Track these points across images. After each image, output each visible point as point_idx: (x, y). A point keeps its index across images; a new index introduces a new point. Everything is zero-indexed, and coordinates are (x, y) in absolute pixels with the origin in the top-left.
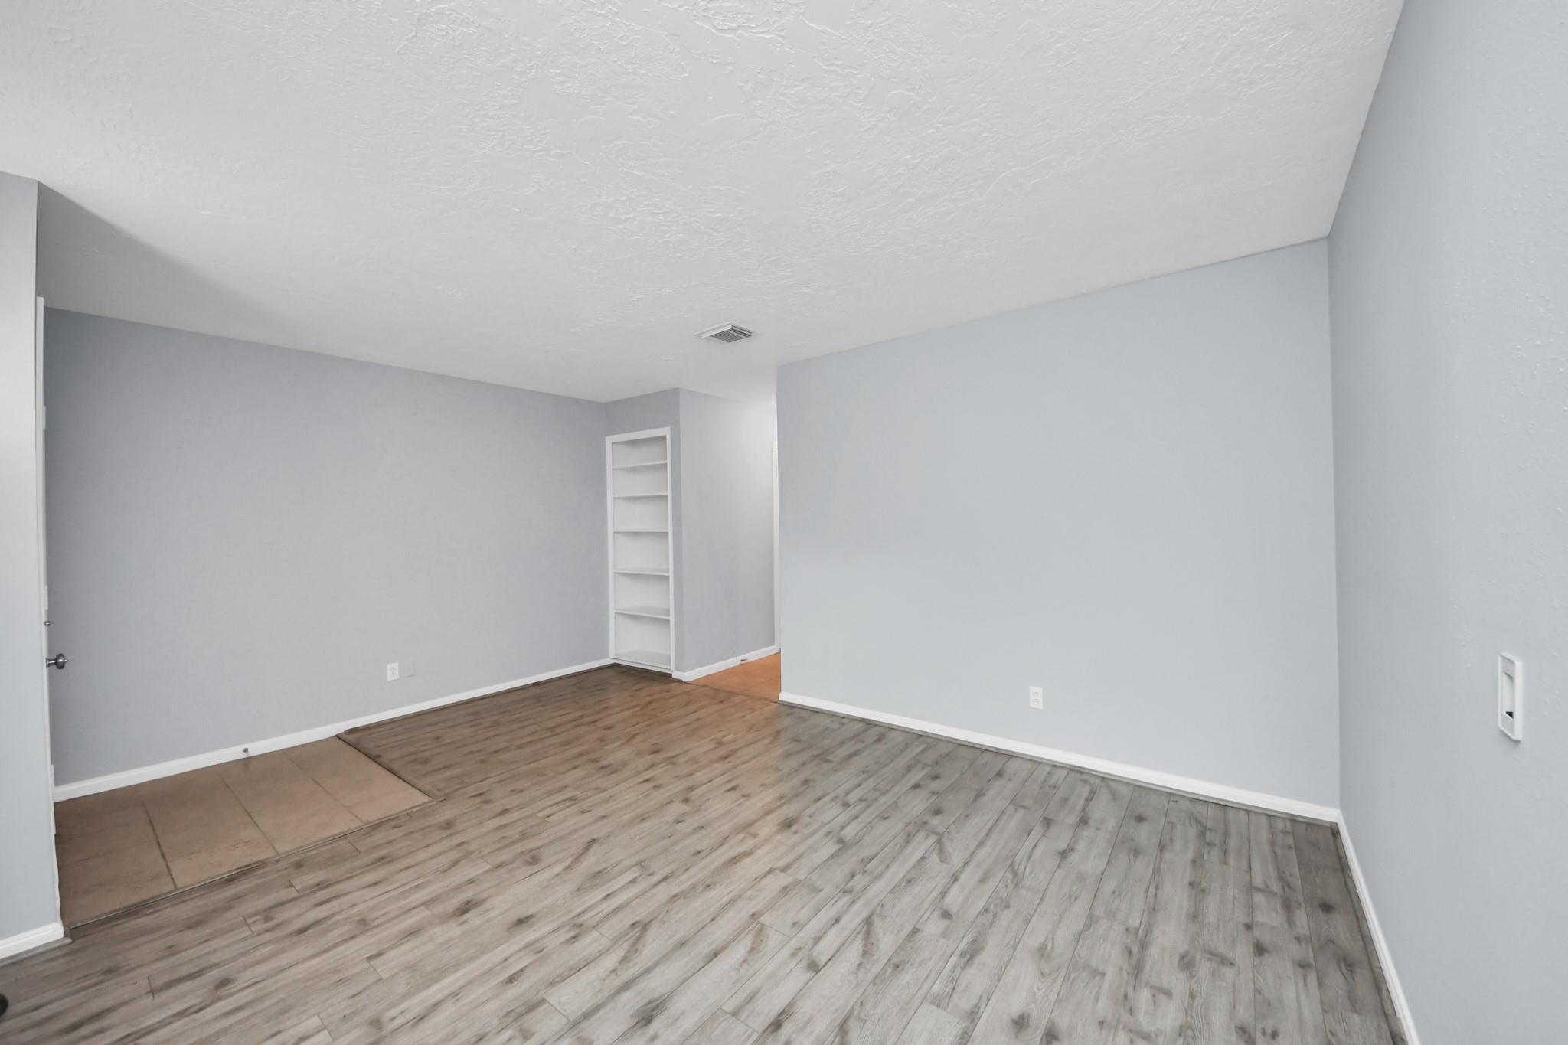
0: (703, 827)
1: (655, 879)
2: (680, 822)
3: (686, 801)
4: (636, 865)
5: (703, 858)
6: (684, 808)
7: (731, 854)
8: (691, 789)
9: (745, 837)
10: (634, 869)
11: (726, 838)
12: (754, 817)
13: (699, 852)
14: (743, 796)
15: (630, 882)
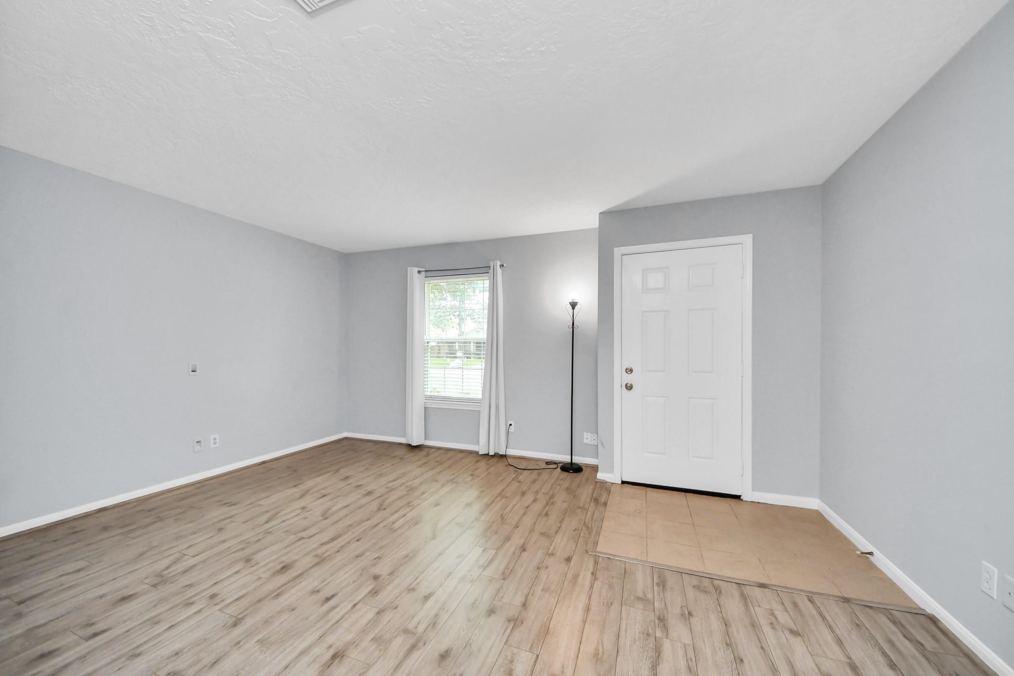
0: (357, 557)
1: (382, 525)
2: (376, 558)
3: (376, 578)
4: (396, 530)
5: (355, 537)
6: (376, 570)
7: (336, 542)
8: (374, 592)
9: (324, 554)
10: (396, 528)
11: (338, 551)
12: (313, 570)
13: (358, 540)
14: (318, 591)
15: (395, 522)
